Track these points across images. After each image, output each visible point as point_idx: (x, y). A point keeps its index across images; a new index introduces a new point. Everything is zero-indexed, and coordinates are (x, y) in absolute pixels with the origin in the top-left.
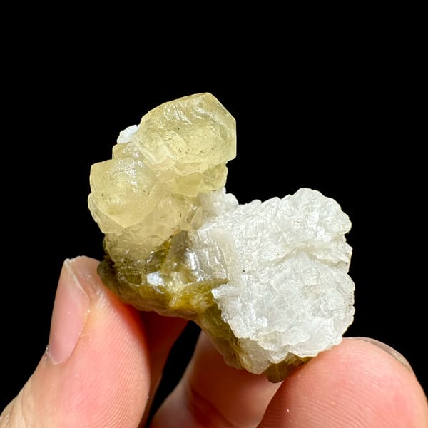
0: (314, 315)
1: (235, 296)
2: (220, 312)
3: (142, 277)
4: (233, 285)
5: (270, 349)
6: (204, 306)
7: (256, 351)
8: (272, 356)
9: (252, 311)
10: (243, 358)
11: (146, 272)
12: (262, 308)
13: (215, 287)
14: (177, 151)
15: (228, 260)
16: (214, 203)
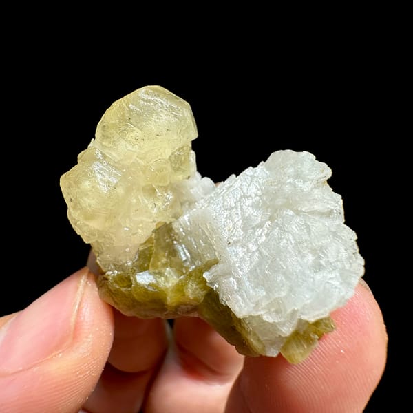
0: (315, 272)
1: (227, 274)
2: (217, 296)
3: (132, 278)
4: (223, 262)
5: (276, 321)
6: (201, 294)
7: (264, 329)
8: (280, 328)
9: (248, 284)
10: (252, 340)
11: (134, 272)
12: (257, 277)
13: (206, 270)
14: (133, 140)
15: (212, 238)
16: (191, 191)
